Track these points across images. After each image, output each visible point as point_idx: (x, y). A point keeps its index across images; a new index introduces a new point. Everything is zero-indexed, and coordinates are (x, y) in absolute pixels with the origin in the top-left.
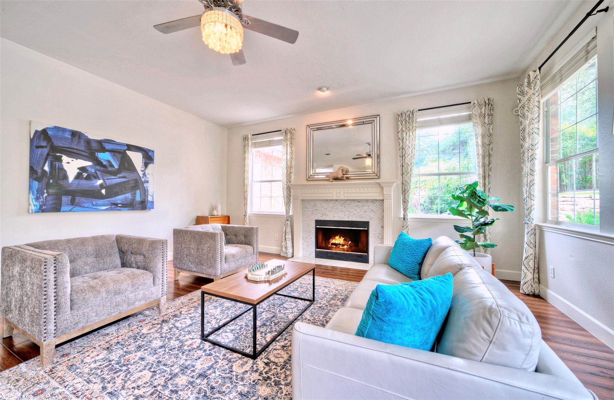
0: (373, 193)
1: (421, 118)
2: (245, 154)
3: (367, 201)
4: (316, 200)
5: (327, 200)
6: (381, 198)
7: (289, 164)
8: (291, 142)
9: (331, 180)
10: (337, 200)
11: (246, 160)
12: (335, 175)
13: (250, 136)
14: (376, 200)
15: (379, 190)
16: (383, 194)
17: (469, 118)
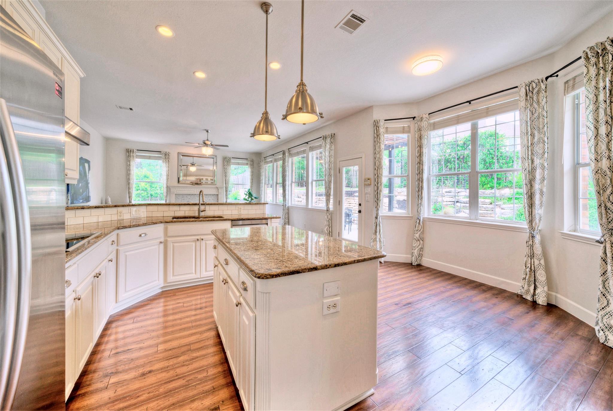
0: (214, 192)
1: (233, 161)
2: (129, 162)
3: (210, 195)
4: (183, 194)
5: (190, 194)
6: (217, 194)
7: (167, 173)
8: (168, 160)
9: (194, 184)
10: (195, 194)
11: (131, 167)
12: (196, 182)
13: (135, 150)
14: (215, 195)
15: (217, 190)
16: (218, 192)
17: (247, 164)
